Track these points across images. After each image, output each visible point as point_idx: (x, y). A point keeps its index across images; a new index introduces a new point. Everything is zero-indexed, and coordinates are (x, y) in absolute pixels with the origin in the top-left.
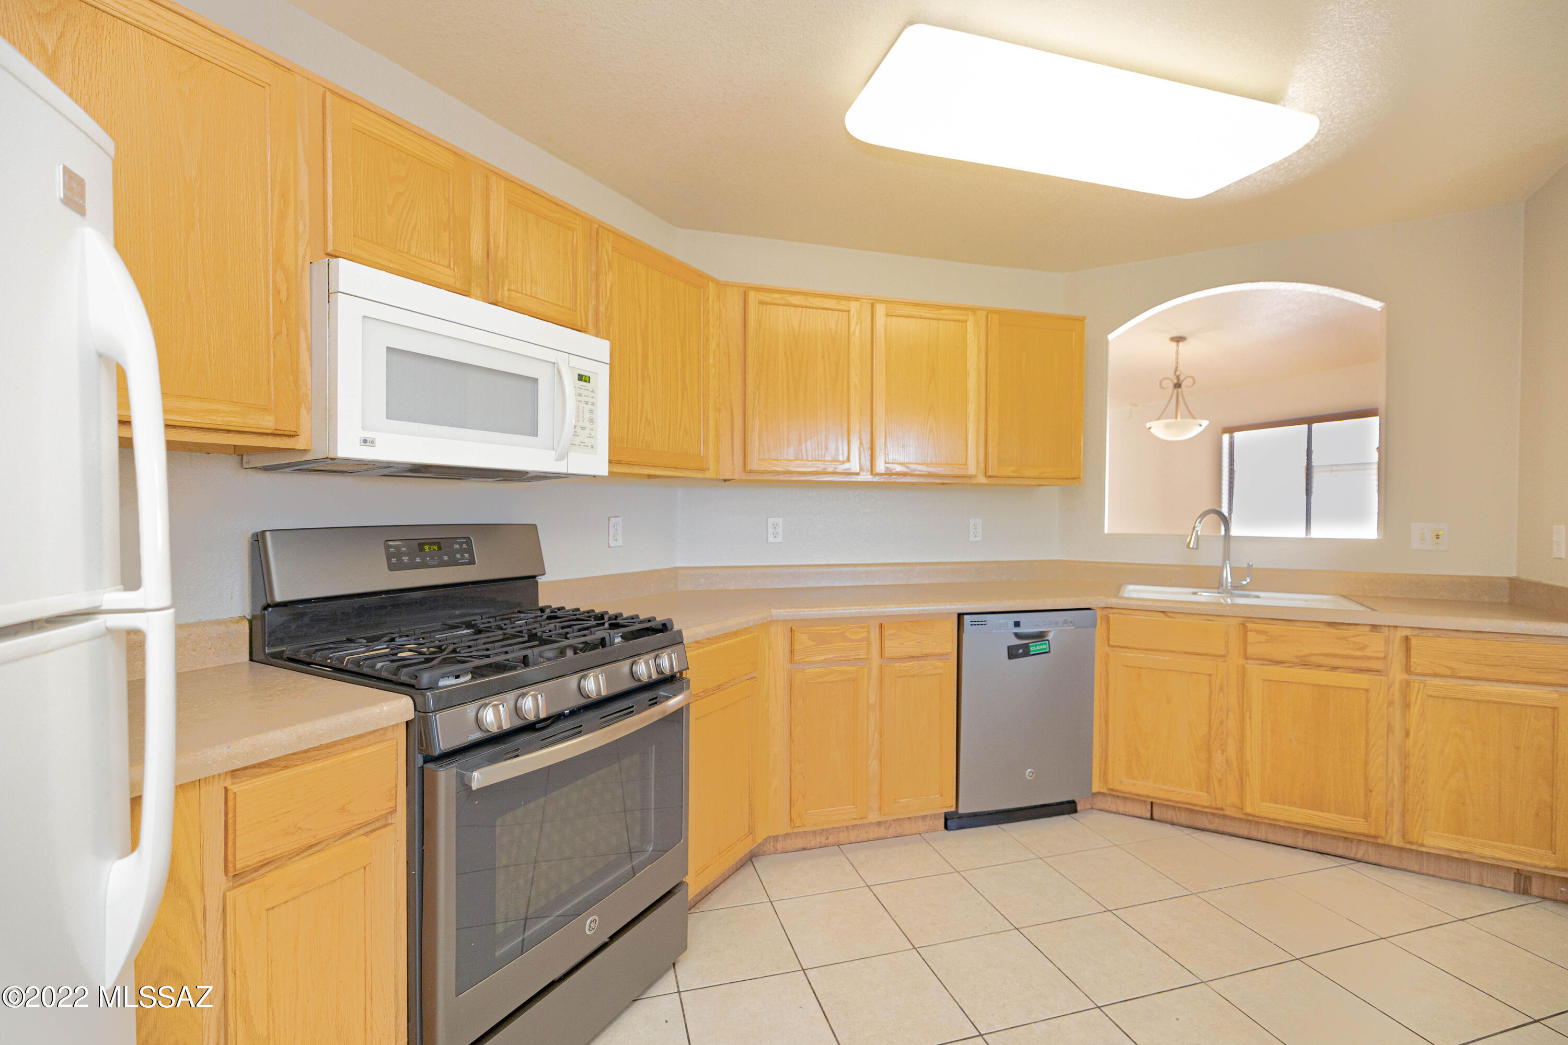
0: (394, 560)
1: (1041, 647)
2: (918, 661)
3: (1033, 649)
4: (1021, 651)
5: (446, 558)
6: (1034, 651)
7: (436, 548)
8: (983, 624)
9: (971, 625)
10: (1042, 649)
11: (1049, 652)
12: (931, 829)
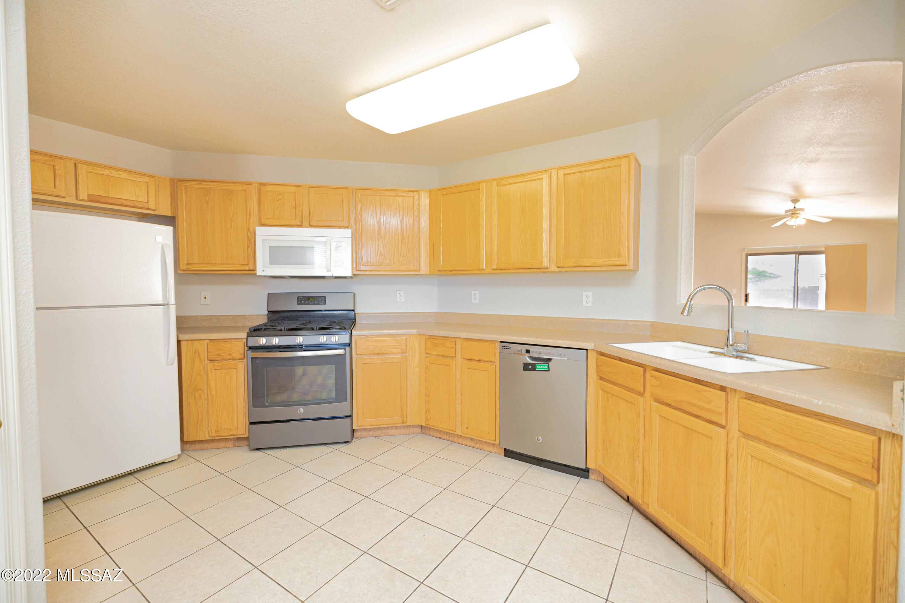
0: (299, 302)
1: (544, 367)
2: (480, 362)
3: (538, 367)
4: (530, 367)
5: (316, 302)
6: (539, 368)
7: (314, 299)
8: (509, 348)
9: (502, 348)
10: (544, 368)
11: (549, 371)
12: (497, 452)
